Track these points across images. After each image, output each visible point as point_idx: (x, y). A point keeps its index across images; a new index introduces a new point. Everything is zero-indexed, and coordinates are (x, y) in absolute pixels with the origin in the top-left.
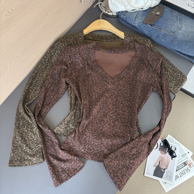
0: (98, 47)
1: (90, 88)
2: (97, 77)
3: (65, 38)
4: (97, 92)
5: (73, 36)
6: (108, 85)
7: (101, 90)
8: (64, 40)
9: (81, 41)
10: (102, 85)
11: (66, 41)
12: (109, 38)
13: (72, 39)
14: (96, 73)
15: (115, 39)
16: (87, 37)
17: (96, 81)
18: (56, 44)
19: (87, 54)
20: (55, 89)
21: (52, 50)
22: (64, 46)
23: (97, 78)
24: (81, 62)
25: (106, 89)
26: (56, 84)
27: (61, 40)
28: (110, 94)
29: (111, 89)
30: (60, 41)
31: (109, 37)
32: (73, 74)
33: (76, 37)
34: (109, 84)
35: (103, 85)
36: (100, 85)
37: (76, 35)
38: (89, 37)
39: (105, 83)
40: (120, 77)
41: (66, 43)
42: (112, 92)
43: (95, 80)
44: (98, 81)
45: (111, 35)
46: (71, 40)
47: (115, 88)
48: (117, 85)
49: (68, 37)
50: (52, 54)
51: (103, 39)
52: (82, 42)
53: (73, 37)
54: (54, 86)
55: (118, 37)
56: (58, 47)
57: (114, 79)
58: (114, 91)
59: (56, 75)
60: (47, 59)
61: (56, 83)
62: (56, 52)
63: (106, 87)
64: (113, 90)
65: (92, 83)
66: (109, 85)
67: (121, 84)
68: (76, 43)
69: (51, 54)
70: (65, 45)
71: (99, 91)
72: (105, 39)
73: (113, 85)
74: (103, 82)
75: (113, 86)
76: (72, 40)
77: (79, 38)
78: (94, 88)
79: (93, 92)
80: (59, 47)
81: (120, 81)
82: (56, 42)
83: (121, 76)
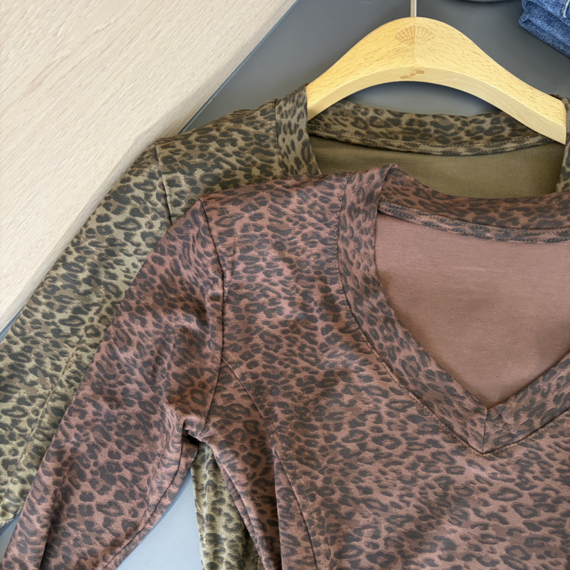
0: (395, 198)
1: (337, 476)
2: (385, 394)
3: (195, 135)
4: (384, 508)
5: (244, 127)
6: (460, 461)
7: (416, 490)
8: (185, 155)
9: (292, 156)
10: (421, 453)
11: (198, 160)
12: (462, 134)
13: (234, 143)
14: (377, 368)
15: (497, 139)
16: (326, 125)
17: (379, 419)
18: (136, 175)
19: (324, 241)
20: (121, 462)
21: (117, 212)
22: (185, 187)
23: (387, 405)
24: (284, 290)
25: (446, 487)
26: (128, 426)
27: (166, 152)
28: (473, 526)
29: (484, 490)
30: (165, 160)
31: (461, 129)
32: (237, 373)
33: (262, 131)
34: (469, 457)
35: (427, 453)
36: (405, 455)
37: (260, 118)
38: (339, 128)
39: (442, 443)
40: (543, 405)
41: (199, 173)
42: (485, 510)
43: (371, 418)
44: (389, 424)
45: (471, 111)
46: (229, 149)
47: (511, 485)
48: (523, 466)
49: (214, 133)
50: (114, 240)
51: (425, 136)
52: (297, 160)
53: (240, 132)
54: (119, 444)
55: (519, 129)
56: (148, 197)
57: (500, 417)
58: (504, 510)
59: (133, 374)
60: (82, 270)
61: (133, 422)
62: (136, 222)
63: (444, 473)
64: (494, 497)
65: (352, 433)
66: (470, 463)
67: (548, 455)
68: (262, 168)
69: (107, 240)
70: (191, 182)
71: (401, 496)
72: (437, 139)
73: (496, 463)
74: (429, 437)
75: (493, 467)
76: (235, 153)
77: (277, 136)
78: (364, 473)
79: (357, 501)
80: (154, 193)
81: (541, 436)
82: (138, 165)
83: (545, 395)
